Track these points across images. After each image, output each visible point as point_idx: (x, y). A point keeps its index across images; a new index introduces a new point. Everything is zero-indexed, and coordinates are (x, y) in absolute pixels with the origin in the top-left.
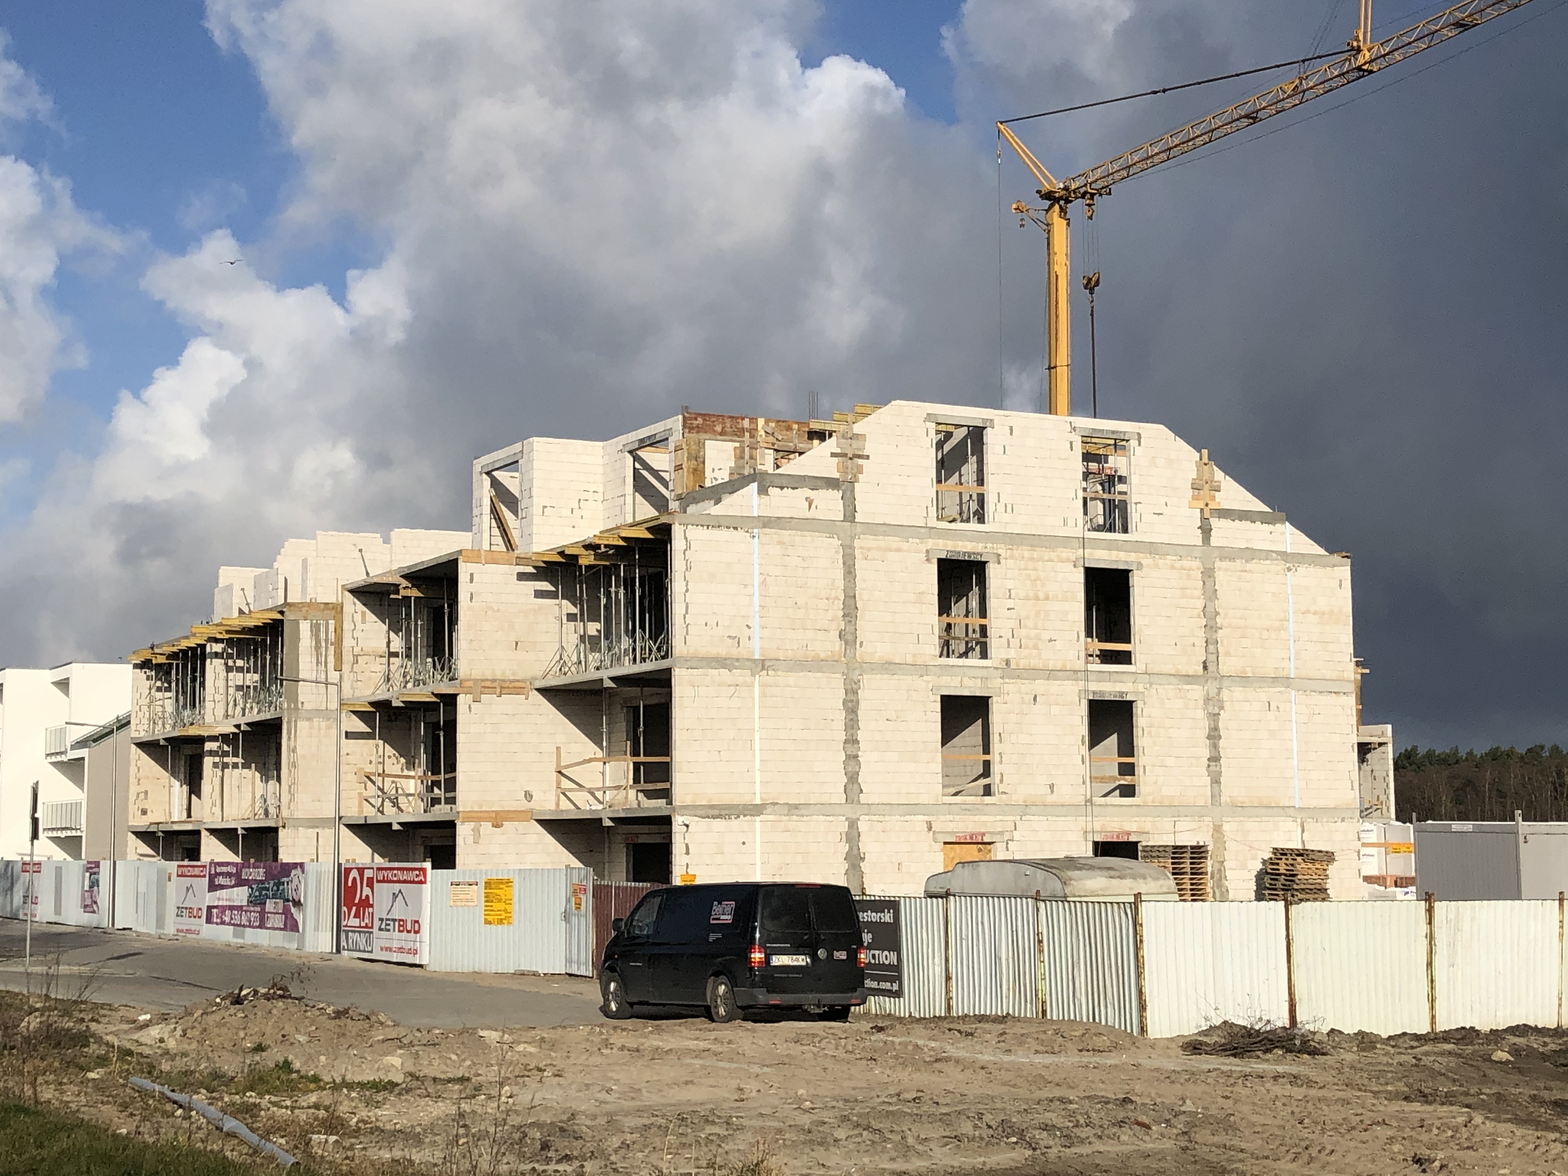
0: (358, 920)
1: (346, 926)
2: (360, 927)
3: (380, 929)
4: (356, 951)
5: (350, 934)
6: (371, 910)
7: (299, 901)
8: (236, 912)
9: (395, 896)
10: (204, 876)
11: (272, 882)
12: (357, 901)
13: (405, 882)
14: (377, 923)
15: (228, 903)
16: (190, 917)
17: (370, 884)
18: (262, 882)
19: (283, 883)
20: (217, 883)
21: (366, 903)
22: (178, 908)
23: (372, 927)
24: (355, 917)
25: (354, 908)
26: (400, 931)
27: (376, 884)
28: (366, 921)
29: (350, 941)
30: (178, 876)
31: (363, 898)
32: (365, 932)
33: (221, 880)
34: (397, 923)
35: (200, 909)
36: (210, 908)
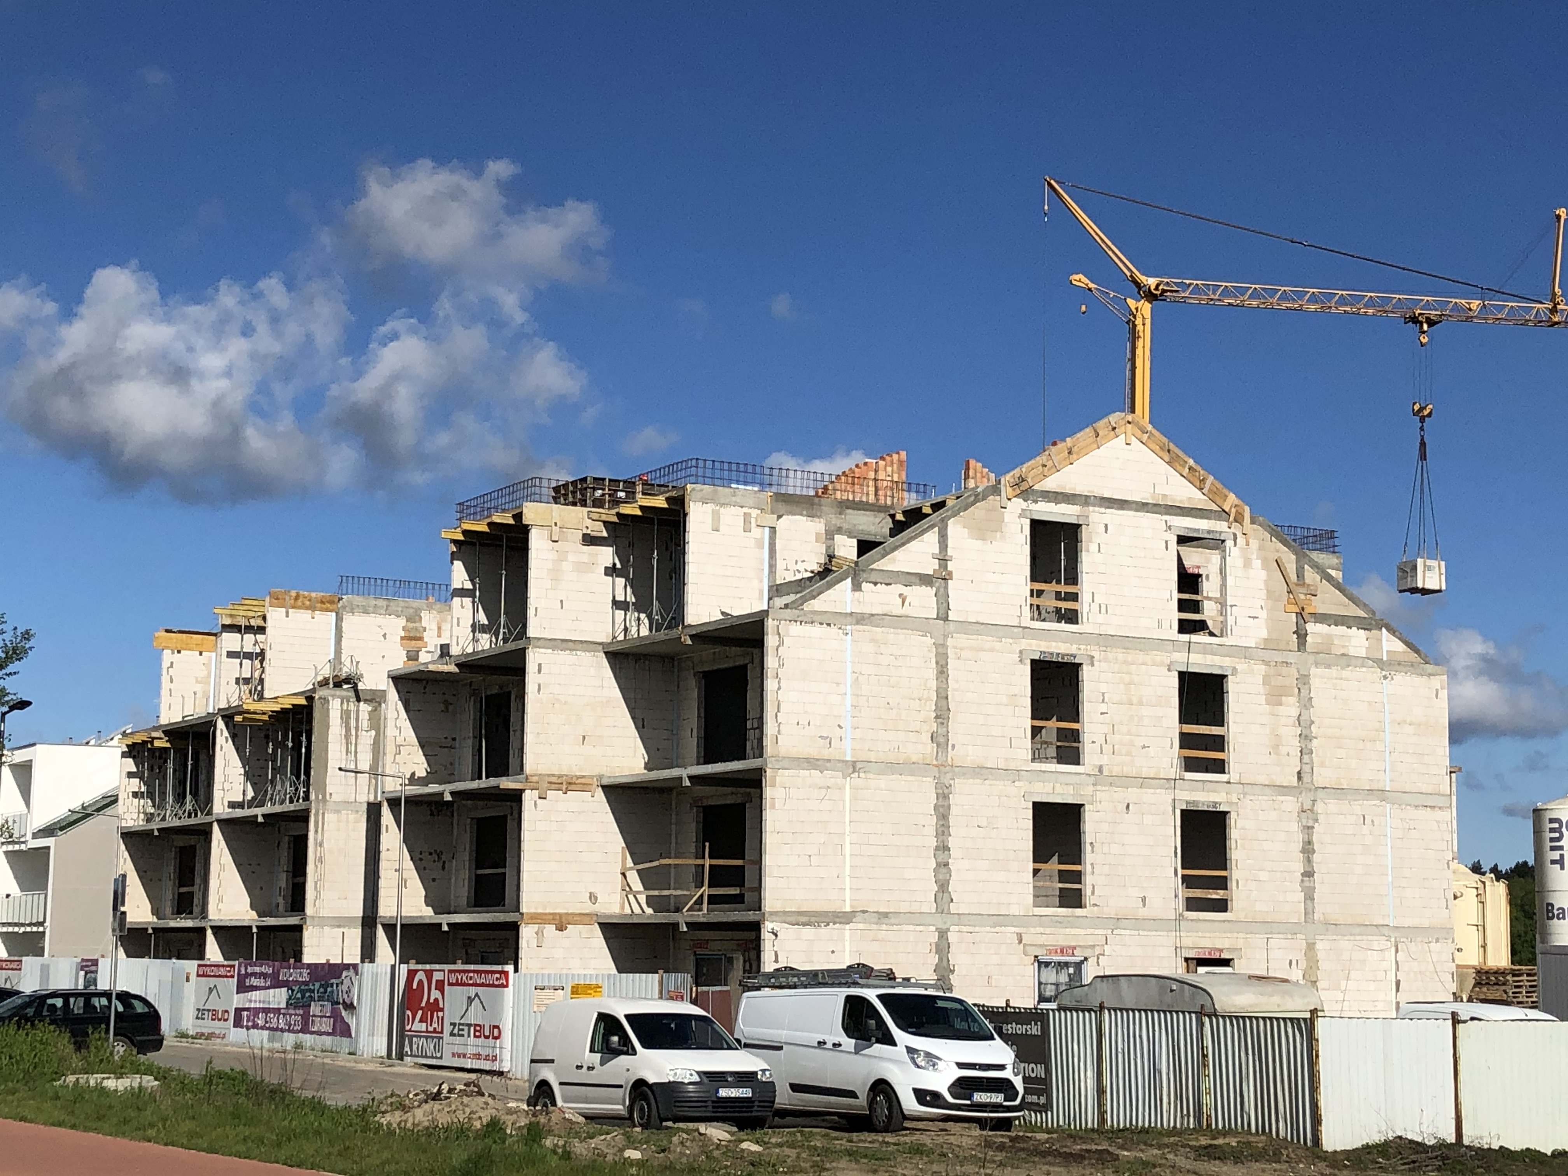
0: (424, 1025)
1: (410, 1030)
2: (427, 1032)
3: (452, 1034)
4: (422, 1056)
5: (415, 1039)
6: (440, 1014)
7: (352, 1004)
8: (272, 1015)
9: (470, 1000)
10: (232, 977)
11: (317, 985)
12: (423, 1004)
13: (482, 985)
14: (447, 1029)
15: (262, 1006)
16: (213, 1020)
17: (440, 985)
18: (306, 983)
19: (332, 985)
20: (247, 984)
21: (435, 1007)
22: (198, 1010)
23: (442, 1032)
24: (421, 1021)
25: (420, 1012)
26: (475, 1036)
27: (446, 987)
28: (435, 1025)
29: (415, 1047)
30: (198, 976)
31: (432, 1001)
32: (433, 1038)
33: (255, 982)
34: (472, 1029)
35: (227, 1011)
36: (238, 1011)
